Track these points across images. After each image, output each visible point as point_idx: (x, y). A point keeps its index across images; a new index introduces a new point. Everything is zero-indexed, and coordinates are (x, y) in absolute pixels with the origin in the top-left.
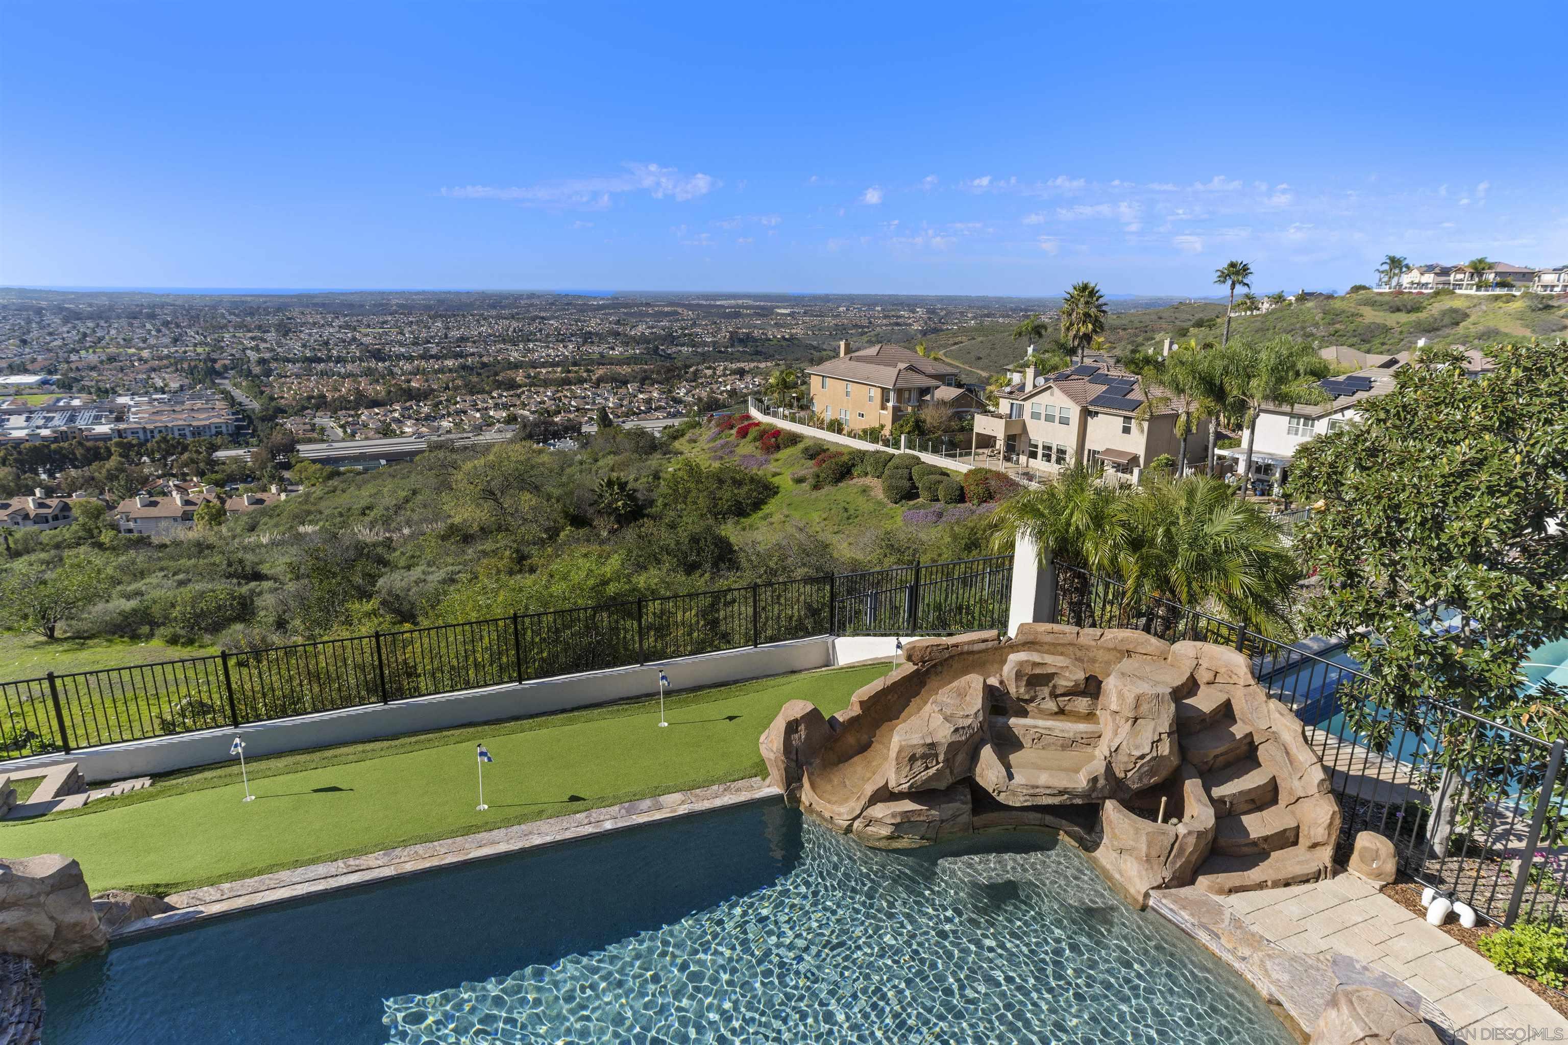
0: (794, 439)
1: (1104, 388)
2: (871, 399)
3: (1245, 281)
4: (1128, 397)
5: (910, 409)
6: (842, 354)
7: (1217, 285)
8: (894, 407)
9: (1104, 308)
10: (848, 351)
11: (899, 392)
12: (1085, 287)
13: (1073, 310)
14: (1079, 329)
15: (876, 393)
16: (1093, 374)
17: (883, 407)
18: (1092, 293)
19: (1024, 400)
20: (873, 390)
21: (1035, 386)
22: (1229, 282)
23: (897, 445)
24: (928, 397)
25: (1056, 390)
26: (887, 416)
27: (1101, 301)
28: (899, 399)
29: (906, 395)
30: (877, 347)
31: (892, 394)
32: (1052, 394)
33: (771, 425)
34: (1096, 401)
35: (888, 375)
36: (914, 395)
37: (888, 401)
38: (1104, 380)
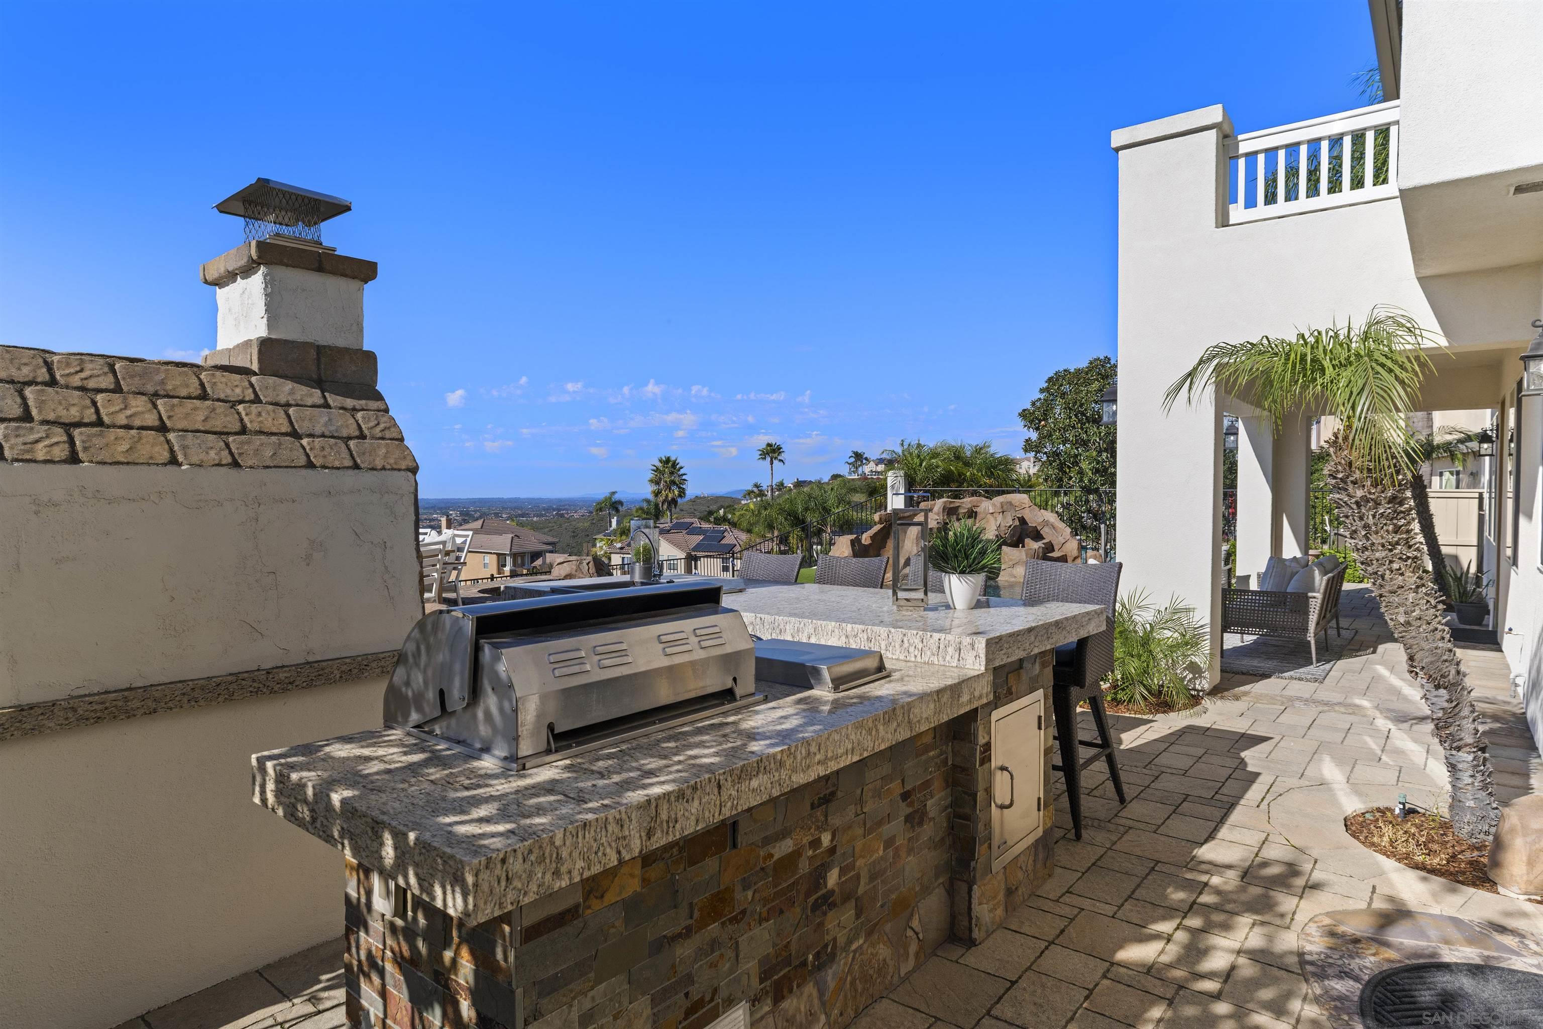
1: (701, 537)
2: (486, 565)
3: (779, 458)
4: (723, 542)
6: (444, 529)
7: (761, 461)
9: (684, 477)
10: (449, 526)
11: (514, 556)
12: (668, 460)
13: (660, 479)
14: (667, 496)
15: (491, 560)
16: (690, 530)
18: (674, 464)
20: (488, 559)
22: (768, 459)
25: (663, 541)
27: (682, 472)
28: (515, 564)
29: (520, 560)
30: (480, 522)
31: (508, 559)
34: (697, 548)
35: (503, 543)
36: (527, 559)
37: (505, 566)
38: (699, 531)
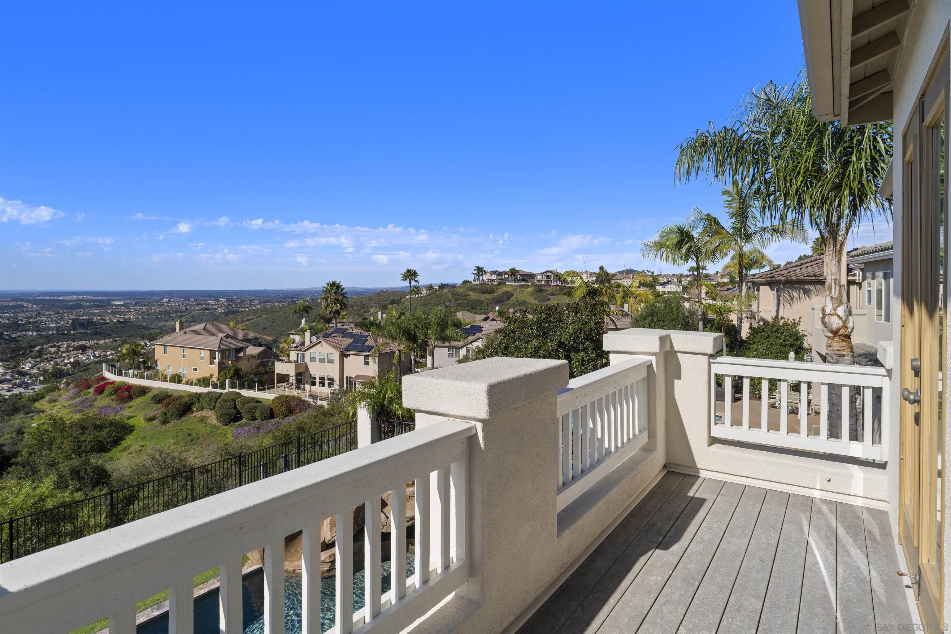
0: (144, 391)
1: (351, 340)
2: (202, 358)
3: (416, 279)
4: (366, 344)
5: (230, 362)
6: (178, 329)
7: (402, 281)
8: (219, 362)
9: (345, 295)
10: (181, 328)
11: (222, 352)
12: (334, 284)
13: (328, 297)
14: (332, 308)
15: (206, 354)
16: (344, 333)
17: (211, 363)
18: (338, 287)
19: (305, 351)
20: (203, 352)
21: (311, 342)
22: (408, 280)
23: (223, 387)
24: (241, 354)
25: (324, 343)
26: (214, 369)
27: (344, 291)
28: (222, 357)
29: (227, 354)
30: (203, 325)
31: (217, 354)
32: (322, 346)
33: (124, 382)
34: (348, 348)
35: (214, 342)
36: (233, 353)
37: (215, 358)
38: (351, 335)
